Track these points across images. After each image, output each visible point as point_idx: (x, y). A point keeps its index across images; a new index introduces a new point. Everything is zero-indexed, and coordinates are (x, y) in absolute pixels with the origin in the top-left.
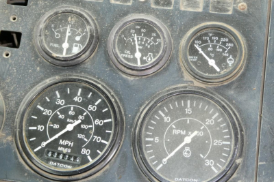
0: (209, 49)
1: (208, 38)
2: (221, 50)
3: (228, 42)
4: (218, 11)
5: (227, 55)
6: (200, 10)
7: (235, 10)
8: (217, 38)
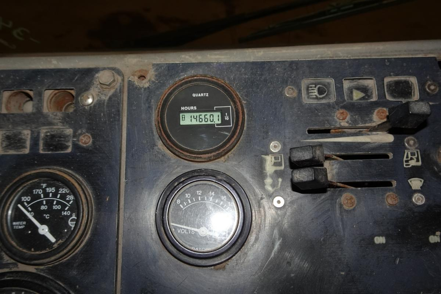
0: (43, 208)
1: (40, 191)
2: (59, 207)
3: (69, 194)
4: (52, 150)
5: (69, 213)
6: (27, 151)
7: (76, 146)
8: (53, 190)
